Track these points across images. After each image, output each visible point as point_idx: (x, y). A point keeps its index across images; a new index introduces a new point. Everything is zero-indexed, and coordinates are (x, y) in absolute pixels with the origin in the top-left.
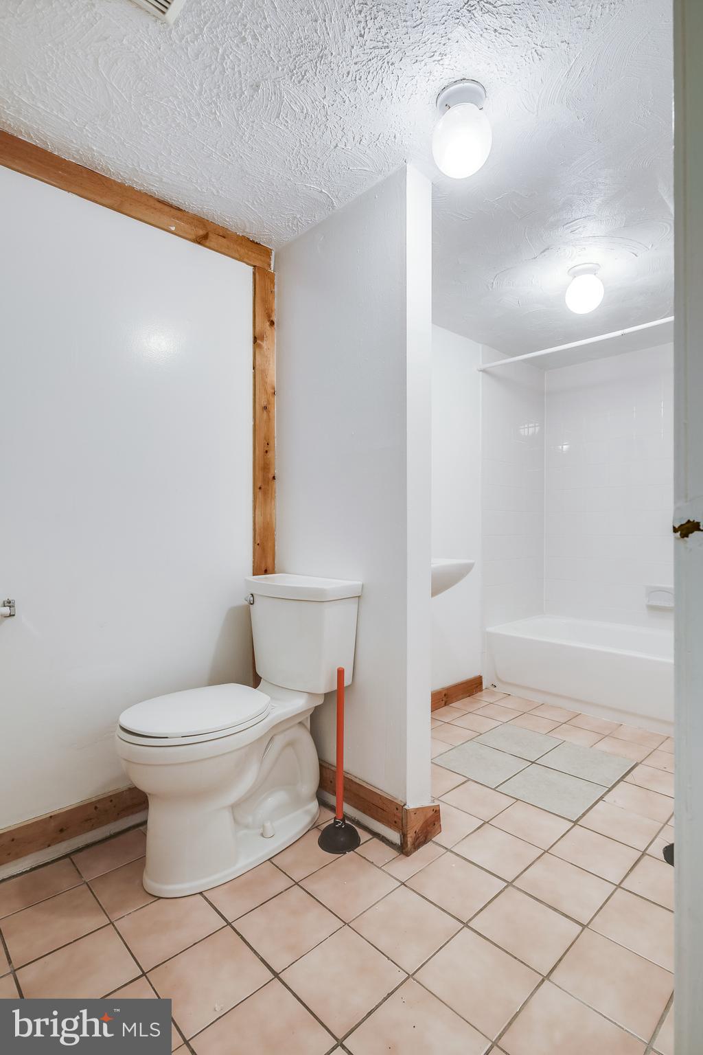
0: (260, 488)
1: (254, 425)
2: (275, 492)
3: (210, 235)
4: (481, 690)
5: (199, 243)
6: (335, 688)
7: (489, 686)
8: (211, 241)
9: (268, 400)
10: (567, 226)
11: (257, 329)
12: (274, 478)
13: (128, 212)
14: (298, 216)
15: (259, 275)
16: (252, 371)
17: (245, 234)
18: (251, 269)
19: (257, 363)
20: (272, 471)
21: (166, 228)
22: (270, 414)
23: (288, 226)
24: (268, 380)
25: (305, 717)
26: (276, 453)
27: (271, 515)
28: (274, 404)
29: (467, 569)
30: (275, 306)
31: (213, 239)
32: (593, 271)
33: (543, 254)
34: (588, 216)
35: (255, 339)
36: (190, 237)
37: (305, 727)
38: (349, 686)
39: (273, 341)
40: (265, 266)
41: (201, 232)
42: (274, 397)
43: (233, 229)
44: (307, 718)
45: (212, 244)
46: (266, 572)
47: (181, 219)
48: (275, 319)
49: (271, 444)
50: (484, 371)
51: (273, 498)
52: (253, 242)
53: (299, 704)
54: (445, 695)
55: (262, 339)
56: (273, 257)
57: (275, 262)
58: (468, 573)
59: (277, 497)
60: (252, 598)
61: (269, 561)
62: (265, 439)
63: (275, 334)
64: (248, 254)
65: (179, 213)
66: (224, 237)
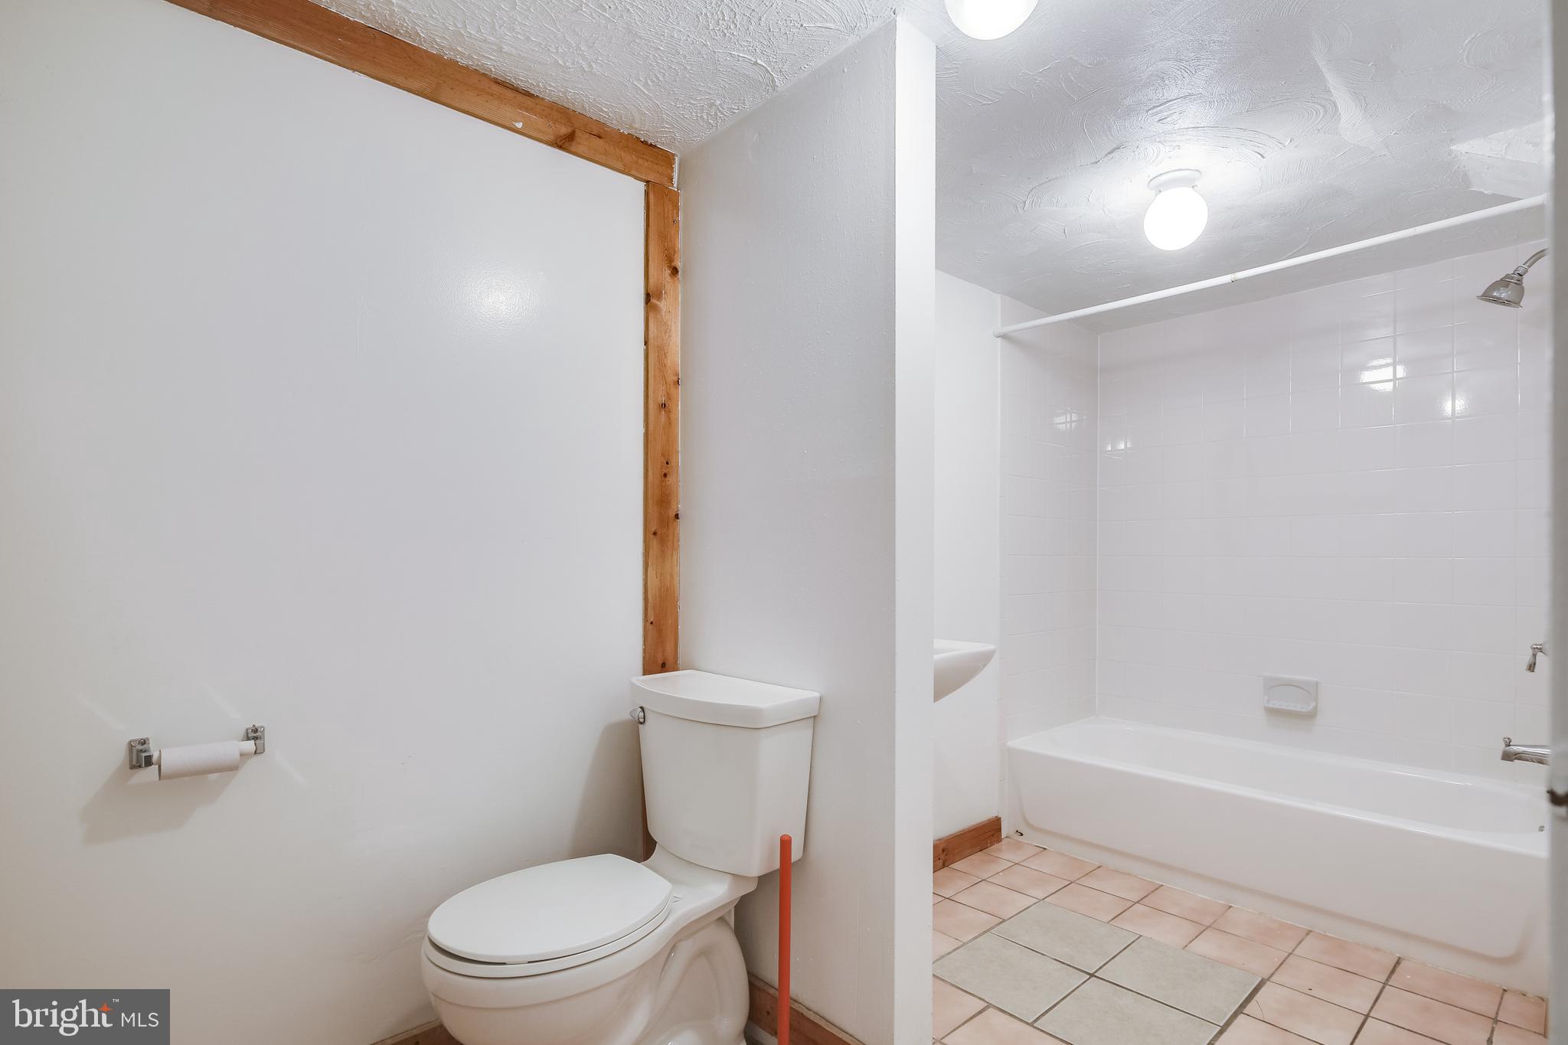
0: (655, 533)
1: (646, 434)
2: (678, 541)
3: (578, 133)
4: (999, 840)
5: (561, 147)
6: (777, 865)
7: (1012, 832)
8: (579, 144)
9: (668, 394)
10: (1155, 110)
11: (651, 281)
12: (677, 516)
13: (448, 101)
14: (718, 102)
15: (655, 195)
16: (643, 347)
17: (632, 132)
18: (642, 186)
19: (651, 335)
20: (674, 507)
21: (507, 124)
22: (672, 416)
23: (702, 117)
24: (669, 362)
25: (727, 910)
26: (681, 478)
27: (672, 576)
28: (678, 398)
29: (984, 659)
30: (680, 245)
31: (583, 141)
32: (1190, 183)
33: (1110, 156)
34: (1190, 95)
35: (648, 297)
36: (546, 138)
37: (727, 923)
38: (799, 860)
39: (676, 299)
40: (665, 181)
41: (564, 130)
42: (677, 388)
43: (614, 124)
44: (730, 911)
45: (580, 149)
46: (664, 667)
47: (532, 109)
48: (679, 264)
49: (673, 463)
50: (1004, 337)
51: (675, 548)
52: (645, 143)
53: (716, 893)
54: (943, 851)
55: (659, 296)
56: (676, 167)
57: (679, 174)
58: (985, 666)
59: (681, 548)
60: (642, 714)
61: (669, 648)
62: (663, 455)
63: (680, 286)
64: (636, 163)
65: (528, 101)
66: (600, 137)
